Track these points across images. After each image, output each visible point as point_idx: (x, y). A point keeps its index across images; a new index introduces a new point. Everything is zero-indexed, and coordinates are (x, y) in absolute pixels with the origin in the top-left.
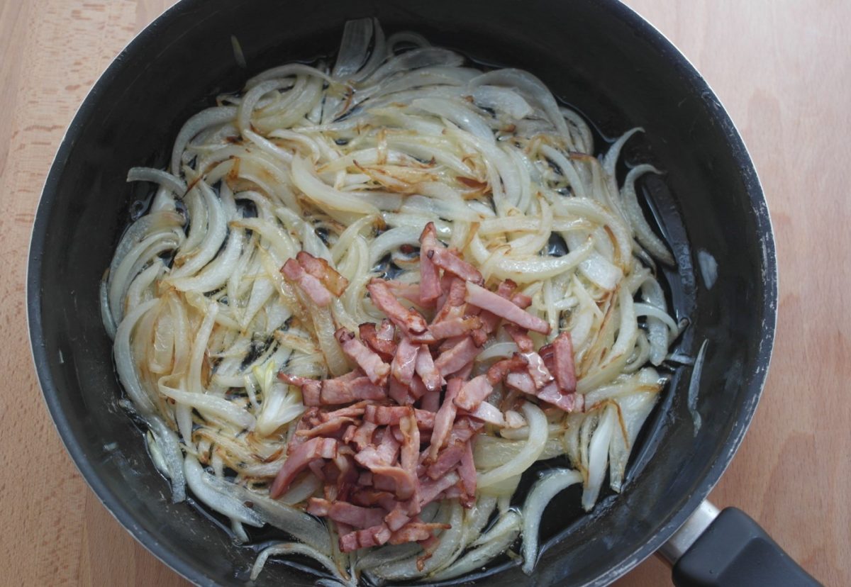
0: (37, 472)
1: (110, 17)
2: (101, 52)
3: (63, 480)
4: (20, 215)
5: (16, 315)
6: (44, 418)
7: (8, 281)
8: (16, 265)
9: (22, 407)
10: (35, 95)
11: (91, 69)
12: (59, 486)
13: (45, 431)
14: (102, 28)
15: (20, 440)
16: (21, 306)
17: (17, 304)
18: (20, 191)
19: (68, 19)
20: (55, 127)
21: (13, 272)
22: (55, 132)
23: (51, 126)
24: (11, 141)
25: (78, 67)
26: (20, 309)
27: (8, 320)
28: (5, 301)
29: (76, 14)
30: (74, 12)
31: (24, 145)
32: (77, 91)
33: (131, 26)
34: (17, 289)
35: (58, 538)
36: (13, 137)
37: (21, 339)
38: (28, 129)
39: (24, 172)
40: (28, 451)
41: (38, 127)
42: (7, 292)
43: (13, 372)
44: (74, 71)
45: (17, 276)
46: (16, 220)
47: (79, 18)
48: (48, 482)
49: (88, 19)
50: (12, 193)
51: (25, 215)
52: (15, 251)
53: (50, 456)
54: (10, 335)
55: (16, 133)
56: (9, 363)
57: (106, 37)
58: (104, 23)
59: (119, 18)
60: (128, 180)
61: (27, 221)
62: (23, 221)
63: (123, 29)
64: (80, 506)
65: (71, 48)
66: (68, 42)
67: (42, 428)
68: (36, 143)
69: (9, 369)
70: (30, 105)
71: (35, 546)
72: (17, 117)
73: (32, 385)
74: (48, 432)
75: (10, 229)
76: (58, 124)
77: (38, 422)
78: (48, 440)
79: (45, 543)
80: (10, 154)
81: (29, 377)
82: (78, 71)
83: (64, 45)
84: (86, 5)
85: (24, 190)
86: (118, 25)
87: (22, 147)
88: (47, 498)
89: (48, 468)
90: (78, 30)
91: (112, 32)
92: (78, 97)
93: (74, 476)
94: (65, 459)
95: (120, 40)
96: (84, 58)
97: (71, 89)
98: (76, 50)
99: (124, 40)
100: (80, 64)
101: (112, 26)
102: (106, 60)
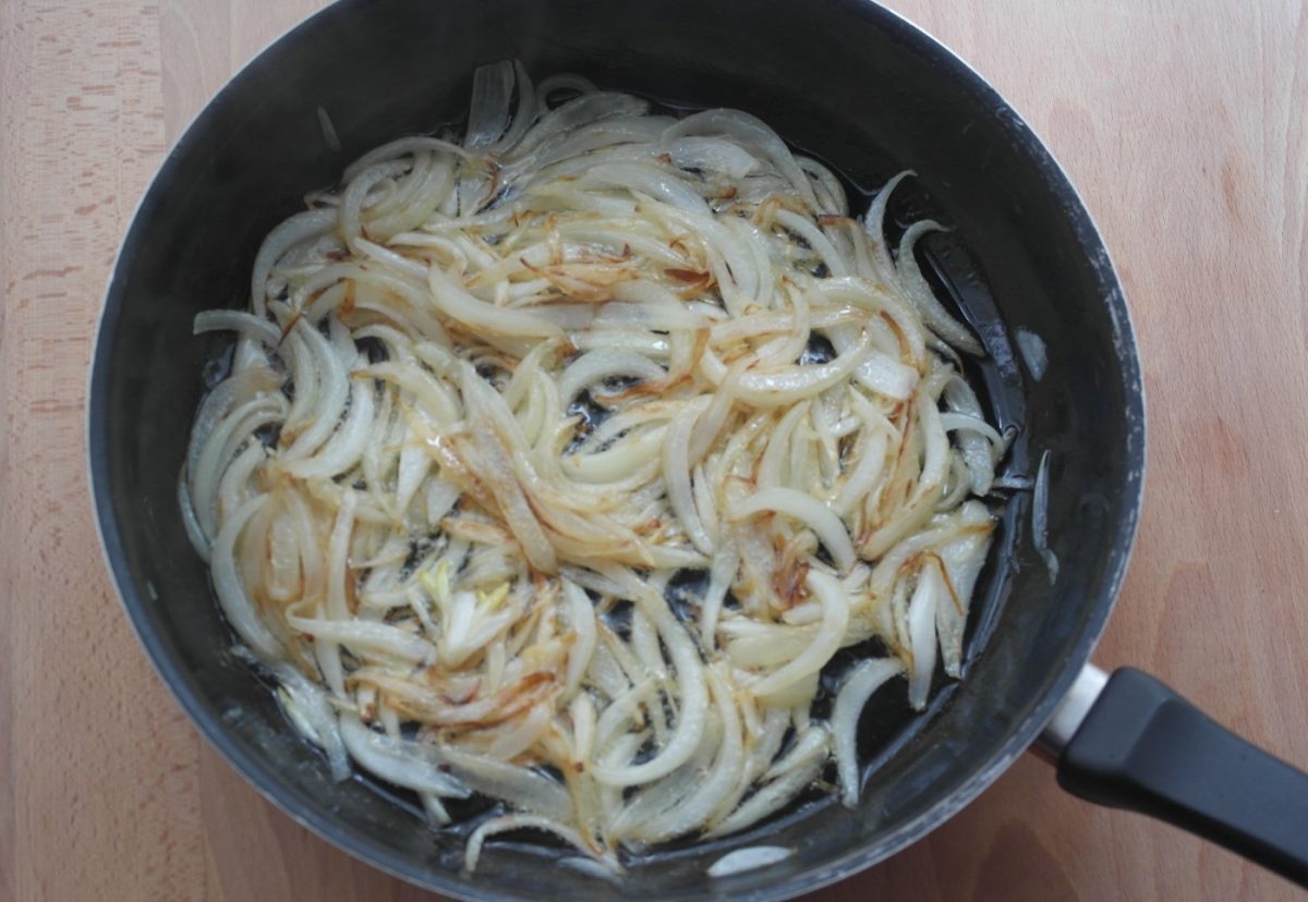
0: (123, 769)
1: (124, 102)
2: (119, 153)
3: (162, 775)
4: (37, 403)
5: (54, 548)
7: (34, 500)
8: (43, 476)
9: (85, 679)
10: (30, 227)
11: (108, 180)
12: (158, 784)
13: (124, 708)
14: (117, 117)
15: (89, 728)
16: (60, 534)
17: (52, 531)
18: (31, 368)
19: (64, 112)
20: (69, 270)
21: (40, 487)
22: (69, 276)
23: (62, 269)
24: (7, 296)
25: (88, 180)
26: (59, 539)
27: (43, 557)
28: (35, 530)
29: (74, 103)
30: (70, 100)
31: (27, 300)
32: (93, 214)
33: (158, 111)
34: (50, 511)
35: (169, 859)
36: (9, 291)
37: (67, 582)
38: (30, 276)
39: (33, 340)
40: (104, 741)
41: (43, 273)
42: (36, 516)
43: (64, 631)
44: (83, 185)
45: (48, 492)
46: (32, 410)
47: (79, 108)
48: (140, 781)
50: (20, 372)
51: (44, 402)
52: (38, 456)
53: (138, 745)
54: (50, 577)
55: (12, 285)
56: (54, 618)
57: (124, 131)
58: (117, 111)
59: (138, 101)
60: (196, 332)
61: (48, 411)
62: (43, 410)
63: (147, 116)
64: (193, 810)
65: (74, 153)
66: (68, 144)
67: (119, 705)
68: (44, 296)
69: (56, 627)
70: (26, 242)
71: (137, 877)
72: (10, 262)
73: (94, 647)
74: (128, 710)
75: (25, 425)
76: (73, 264)
77: (111, 698)
78: (130, 722)
79: (150, 871)
80: (7, 317)
81: (88, 634)
82: (89, 184)
83: (63, 150)
84: (85, 88)
85: (37, 366)
86: (139, 113)
87: (24, 304)
88: (143, 806)
89: (137, 762)
90: (80, 125)
91: (131, 123)
92: (95, 223)
93: (178, 768)
94: (160, 745)
95: (145, 133)
96: (96, 165)
97: (83, 211)
98: (83, 155)
99: (152, 133)
100: (91, 174)
101: (130, 114)
102: (129, 164)
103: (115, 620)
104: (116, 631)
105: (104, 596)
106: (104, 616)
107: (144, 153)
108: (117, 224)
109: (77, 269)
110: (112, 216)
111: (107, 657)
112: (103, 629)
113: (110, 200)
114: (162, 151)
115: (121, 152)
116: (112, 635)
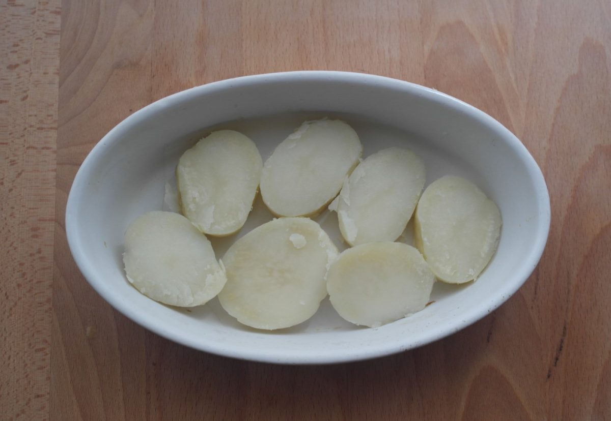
0: (8, 394)
1: (40, 3)
2: (34, 34)
3: (29, 400)
6: (10, 349)
11: (27, 50)
12: (27, 404)
13: (12, 360)
14: (34, 13)
19: (5, 7)
25: (16, 49)
32: (17, 70)
33: (58, 10)
44: (13, 52)
48: (17, 402)
49: (22, 5)
53: (18, 381)
57: (38, 20)
58: (35, 8)
59: (47, 3)
63: (51, 12)
65: (9, 32)
66: (6, 26)
67: (9, 358)
74: (14, 360)
78: (14, 368)
82: (16, 52)
83: (3, 29)
86: (47, 10)
88: (18, 415)
89: (16, 390)
90: (13, 15)
91: (43, 16)
92: (18, 75)
93: (38, 396)
94: (29, 383)
95: (50, 23)
96: (21, 40)
97: (12, 67)
98: (13, 33)
99: (53, 23)
100: (17, 45)
101: (42, 10)
102: (39, 41)
103: (11, 309)
104: (11, 315)
105: (6, 294)
106: (5, 306)
107: (49, 34)
108: (30, 76)
109: (6, 102)
110: (27, 71)
111: (5, 329)
112: (4, 313)
113: (27, 62)
114: (58, 34)
115: (36, 33)
116: (8, 317)
